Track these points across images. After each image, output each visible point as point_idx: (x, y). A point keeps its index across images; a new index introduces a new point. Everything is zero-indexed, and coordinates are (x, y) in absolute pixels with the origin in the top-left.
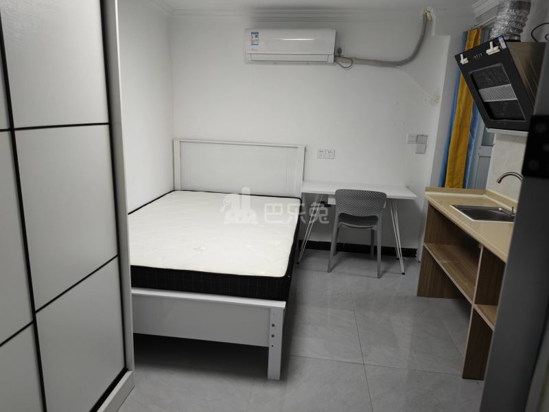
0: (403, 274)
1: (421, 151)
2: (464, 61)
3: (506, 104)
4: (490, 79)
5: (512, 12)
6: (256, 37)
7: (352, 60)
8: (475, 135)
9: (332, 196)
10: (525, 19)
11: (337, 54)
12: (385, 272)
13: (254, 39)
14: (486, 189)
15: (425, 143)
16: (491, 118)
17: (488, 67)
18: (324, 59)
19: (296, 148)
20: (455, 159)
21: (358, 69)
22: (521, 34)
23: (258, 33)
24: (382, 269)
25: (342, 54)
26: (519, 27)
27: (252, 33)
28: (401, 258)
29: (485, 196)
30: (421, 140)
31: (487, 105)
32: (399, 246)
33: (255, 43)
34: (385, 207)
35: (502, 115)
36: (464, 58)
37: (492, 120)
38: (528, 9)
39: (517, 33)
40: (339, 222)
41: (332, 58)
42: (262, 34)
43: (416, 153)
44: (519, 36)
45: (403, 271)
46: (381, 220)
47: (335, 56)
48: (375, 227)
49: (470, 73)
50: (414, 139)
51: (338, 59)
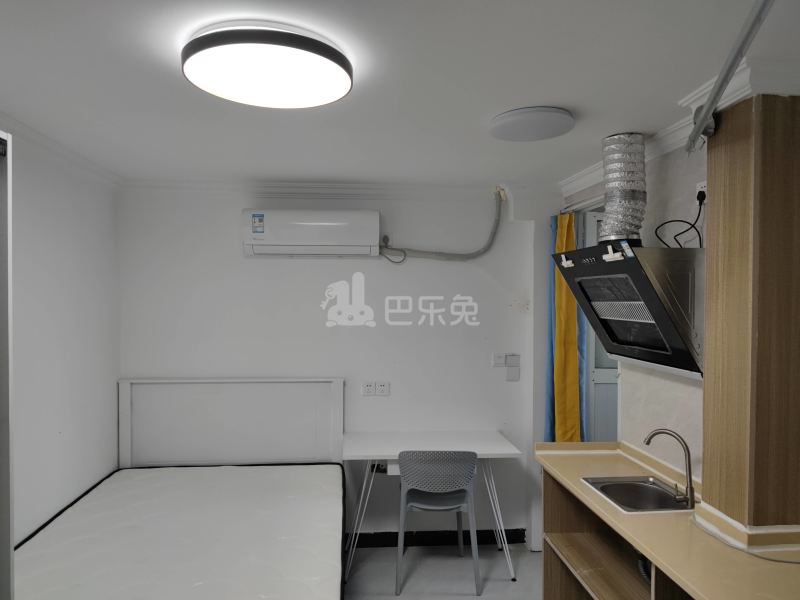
0: (514, 580)
1: (514, 378)
2: (567, 264)
3: (636, 326)
4: (608, 291)
5: (626, 204)
6: (261, 221)
7: (404, 252)
8: (585, 355)
9: (393, 462)
10: (643, 212)
11: (383, 244)
12: (486, 580)
13: (257, 224)
14: (619, 439)
15: (517, 366)
16: (613, 341)
17: (606, 277)
18: (366, 251)
19: (330, 382)
20: (564, 391)
21: (412, 263)
22: (641, 231)
23: (263, 216)
24: (482, 574)
25: (390, 243)
26: (637, 223)
27: (254, 216)
28: (506, 547)
29: (619, 451)
30: (511, 361)
31: (605, 324)
32: (501, 526)
33: (259, 229)
34: (475, 472)
35: (631, 339)
36: (567, 259)
37: (615, 344)
38: (644, 200)
39: (636, 231)
40: (408, 502)
41: (376, 250)
42: (269, 216)
43: (508, 380)
44: (638, 234)
45: (513, 576)
46: (472, 494)
47: (381, 247)
48: (464, 507)
49: (578, 279)
50: (502, 361)
51: (385, 250)
